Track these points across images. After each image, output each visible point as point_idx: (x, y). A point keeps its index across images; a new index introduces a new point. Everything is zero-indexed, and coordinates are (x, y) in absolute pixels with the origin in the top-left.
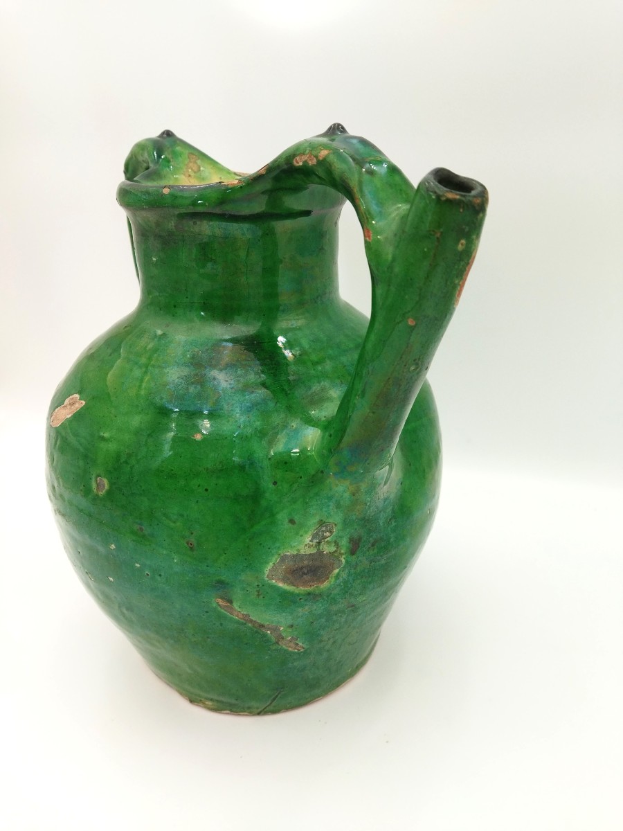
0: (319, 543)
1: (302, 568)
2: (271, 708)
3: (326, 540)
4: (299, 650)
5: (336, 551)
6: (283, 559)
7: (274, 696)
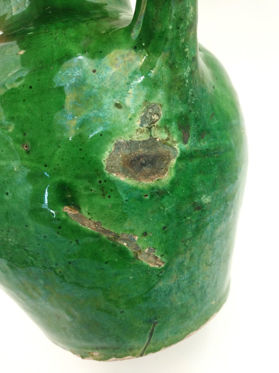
0: (149, 129)
1: (139, 158)
2: (151, 346)
3: (155, 124)
4: (160, 266)
5: (168, 139)
6: (118, 146)
7: (150, 331)
